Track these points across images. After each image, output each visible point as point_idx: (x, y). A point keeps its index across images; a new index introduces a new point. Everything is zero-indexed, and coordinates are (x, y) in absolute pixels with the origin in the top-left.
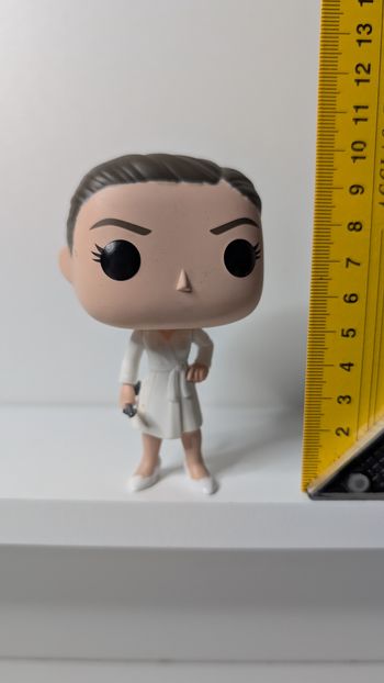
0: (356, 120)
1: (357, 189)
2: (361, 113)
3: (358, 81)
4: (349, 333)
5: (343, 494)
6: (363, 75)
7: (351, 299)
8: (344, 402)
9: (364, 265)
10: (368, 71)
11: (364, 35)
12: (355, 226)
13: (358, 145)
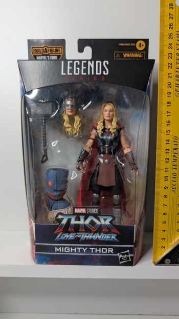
1: (166, 188)
2: (167, 170)
4: (164, 222)
5: (164, 264)
6: (167, 161)
7: (165, 214)
8: (163, 240)
9: (168, 206)
11: (167, 151)
12: (166, 197)
13: (166, 177)
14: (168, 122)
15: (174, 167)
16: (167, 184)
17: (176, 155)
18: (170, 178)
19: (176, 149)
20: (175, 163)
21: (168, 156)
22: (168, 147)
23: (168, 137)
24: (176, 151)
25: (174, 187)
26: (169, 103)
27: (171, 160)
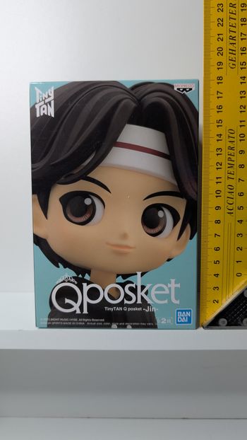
0: (217, 183)
1: (218, 208)
2: (219, 180)
3: (217, 169)
4: (217, 262)
5: (217, 327)
6: (219, 166)
7: (217, 249)
8: (216, 290)
9: (222, 237)
10: (221, 165)
11: (219, 152)
12: (218, 222)
13: (218, 192)
14: (220, 107)
15: (230, 176)
16: (220, 202)
17: (233, 158)
18: (224, 193)
19: (232, 149)
20: (231, 170)
21: (220, 159)
22: (219, 145)
23: (220, 131)
24: (232, 151)
25: (230, 207)
26: (220, 78)
27: (225, 166)
